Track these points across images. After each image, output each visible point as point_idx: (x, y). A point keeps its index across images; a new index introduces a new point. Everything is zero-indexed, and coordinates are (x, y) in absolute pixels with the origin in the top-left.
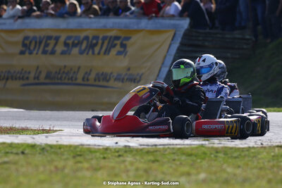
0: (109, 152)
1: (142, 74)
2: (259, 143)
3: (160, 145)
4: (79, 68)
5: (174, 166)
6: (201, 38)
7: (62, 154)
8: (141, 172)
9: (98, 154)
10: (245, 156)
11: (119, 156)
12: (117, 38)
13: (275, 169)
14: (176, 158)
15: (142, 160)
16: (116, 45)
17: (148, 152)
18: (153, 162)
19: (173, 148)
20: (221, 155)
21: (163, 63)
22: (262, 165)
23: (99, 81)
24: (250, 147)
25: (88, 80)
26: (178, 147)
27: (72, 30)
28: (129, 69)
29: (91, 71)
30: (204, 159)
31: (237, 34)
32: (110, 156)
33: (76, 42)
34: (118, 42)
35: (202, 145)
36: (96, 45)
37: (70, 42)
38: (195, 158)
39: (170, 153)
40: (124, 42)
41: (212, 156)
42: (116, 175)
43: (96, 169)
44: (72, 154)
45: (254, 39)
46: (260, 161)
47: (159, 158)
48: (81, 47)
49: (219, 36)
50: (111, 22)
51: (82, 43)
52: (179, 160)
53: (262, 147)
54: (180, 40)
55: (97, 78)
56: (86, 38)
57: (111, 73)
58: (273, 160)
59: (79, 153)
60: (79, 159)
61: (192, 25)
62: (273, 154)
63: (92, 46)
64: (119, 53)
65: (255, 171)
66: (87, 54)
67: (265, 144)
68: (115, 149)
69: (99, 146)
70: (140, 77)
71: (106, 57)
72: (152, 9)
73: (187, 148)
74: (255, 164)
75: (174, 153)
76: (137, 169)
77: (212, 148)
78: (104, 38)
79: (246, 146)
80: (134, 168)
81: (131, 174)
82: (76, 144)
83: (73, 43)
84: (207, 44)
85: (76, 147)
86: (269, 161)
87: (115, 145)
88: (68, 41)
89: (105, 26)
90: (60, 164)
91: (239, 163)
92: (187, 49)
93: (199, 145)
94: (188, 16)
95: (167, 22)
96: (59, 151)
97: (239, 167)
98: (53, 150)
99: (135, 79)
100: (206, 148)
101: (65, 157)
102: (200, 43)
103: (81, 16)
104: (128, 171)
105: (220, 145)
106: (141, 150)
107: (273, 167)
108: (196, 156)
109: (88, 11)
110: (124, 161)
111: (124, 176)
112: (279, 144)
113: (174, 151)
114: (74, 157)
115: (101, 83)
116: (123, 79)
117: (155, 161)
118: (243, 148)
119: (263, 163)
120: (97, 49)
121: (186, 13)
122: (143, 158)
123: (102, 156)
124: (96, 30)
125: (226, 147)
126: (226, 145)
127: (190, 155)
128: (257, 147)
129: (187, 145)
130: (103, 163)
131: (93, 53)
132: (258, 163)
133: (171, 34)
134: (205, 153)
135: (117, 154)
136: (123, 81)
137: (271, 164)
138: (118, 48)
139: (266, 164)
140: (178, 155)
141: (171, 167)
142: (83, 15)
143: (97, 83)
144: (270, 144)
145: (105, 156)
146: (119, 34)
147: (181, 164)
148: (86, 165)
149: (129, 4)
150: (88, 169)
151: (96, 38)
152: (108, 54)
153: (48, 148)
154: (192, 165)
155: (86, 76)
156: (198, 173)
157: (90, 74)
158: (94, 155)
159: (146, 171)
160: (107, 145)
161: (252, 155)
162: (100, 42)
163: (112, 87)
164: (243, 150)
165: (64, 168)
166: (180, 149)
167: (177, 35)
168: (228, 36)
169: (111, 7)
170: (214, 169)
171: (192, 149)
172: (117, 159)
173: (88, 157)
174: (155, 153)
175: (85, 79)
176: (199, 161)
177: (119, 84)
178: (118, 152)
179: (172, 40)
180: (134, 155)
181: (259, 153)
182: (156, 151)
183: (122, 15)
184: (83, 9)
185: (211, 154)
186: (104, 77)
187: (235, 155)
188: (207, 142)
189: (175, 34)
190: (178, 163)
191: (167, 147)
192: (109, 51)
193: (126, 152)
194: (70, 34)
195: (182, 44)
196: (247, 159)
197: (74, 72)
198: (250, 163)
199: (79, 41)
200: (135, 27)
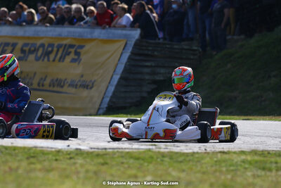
0: (60, 154)
1: (95, 81)
2: (203, 149)
3: (110, 149)
4: (35, 74)
5: (122, 169)
6: (151, 48)
7: (16, 155)
8: (91, 174)
9: (50, 156)
10: (190, 160)
11: (71, 158)
12: (71, 46)
13: (218, 174)
14: (125, 161)
15: (93, 163)
16: (70, 52)
17: (98, 155)
18: (103, 164)
19: (122, 152)
20: (166, 159)
21: (114, 71)
22: (204, 170)
23: (54, 86)
24: (194, 153)
25: (43, 85)
26: (127, 150)
27: (29, 38)
28: (82, 76)
29: (46, 77)
30: (151, 163)
31: (185, 45)
32: (61, 158)
33: (33, 49)
34: (73, 50)
35: (149, 150)
36: (51, 52)
37: (27, 49)
38: (142, 162)
39: (118, 157)
40: (78, 50)
41: (159, 160)
42: (67, 177)
43: (48, 171)
44: (26, 156)
45: (201, 50)
46: (204, 166)
47: (108, 161)
48: (37, 54)
49: (168, 46)
50: (66, 30)
51: (38, 50)
52: (127, 163)
53: (205, 153)
54: (131, 49)
55: (52, 84)
56: (43, 45)
57: (66, 79)
58: (216, 165)
59: (32, 155)
60: (32, 160)
61: (142, 36)
62: (215, 159)
63: (48, 54)
64: (73, 61)
65: (199, 175)
66: (43, 60)
67: (208, 150)
68: (67, 152)
69: (52, 148)
70: (93, 84)
71: (61, 64)
72: (105, 19)
73: (135, 152)
74: (199, 168)
75: (122, 157)
76: (87, 171)
77: (159, 152)
78: (59, 46)
79: (191, 151)
80: (84, 170)
81: (81, 175)
82: (31, 146)
83: (30, 50)
84: (156, 53)
85: (30, 149)
86: (212, 166)
87: (67, 148)
88: (25, 48)
89: (60, 35)
90: (14, 165)
91: (184, 167)
92: (138, 58)
93: (147, 149)
94: (139, 27)
95: (120, 32)
96: (13, 152)
97: (183, 171)
98: (7, 151)
99: (88, 86)
100: (153, 152)
101: (18, 158)
102: (150, 53)
103: (37, 24)
104: (78, 173)
105: (166, 150)
106: (92, 153)
107: (215, 171)
108: (143, 160)
109: (45, 20)
110: (75, 163)
111: (75, 177)
112: (222, 150)
113: (123, 155)
114: (28, 158)
115: (55, 89)
116: (77, 85)
117: (105, 164)
118: (188, 153)
119: (206, 167)
120: (52, 56)
121: (137, 24)
122: (93, 161)
123: (54, 158)
124: (52, 38)
125: (172, 152)
126: (172, 150)
127: (138, 159)
128: (201, 153)
129: (135, 149)
130: (55, 164)
131: (49, 60)
132: (202, 167)
133: (123, 43)
134: (152, 157)
135: (68, 157)
136: (76, 86)
137: (214, 168)
138: (72, 56)
139: (209, 168)
140: (126, 159)
141: (119, 170)
142: (40, 24)
143: (51, 88)
144: (213, 150)
145: (57, 158)
146: (74, 43)
147: (129, 167)
148: (38, 166)
149: (83, 14)
150: (40, 170)
151: (51, 45)
152: (63, 61)
153: (3, 150)
154: (139, 169)
155: (41, 82)
156: (145, 176)
157: (45, 80)
158: (46, 156)
159: (96, 173)
160: (60, 148)
161: (196, 160)
162: (55, 49)
163: (66, 93)
164: (187, 155)
165: (17, 168)
166: (128, 153)
167: (128, 45)
168: (176, 47)
169: (66, 17)
170: (160, 173)
171: (140, 153)
172: (68, 161)
173: (41, 159)
174: (105, 156)
175: (41, 85)
176: (146, 164)
177: (73, 90)
178: (69, 154)
179: (124, 49)
180: (84, 158)
181: (202, 159)
182: (106, 154)
183: (76, 25)
184: (40, 18)
185: (157, 158)
186: (59, 83)
187: (181, 159)
188: (154, 147)
189: (126, 44)
190: (126, 166)
191: (116, 150)
192: (64, 59)
193: (77, 154)
194: (27, 41)
195: (132, 53)
196: (191, 163)
197: (31, 78)
198: (194, 168)
199: (35, 48)
200: (89, 36)
